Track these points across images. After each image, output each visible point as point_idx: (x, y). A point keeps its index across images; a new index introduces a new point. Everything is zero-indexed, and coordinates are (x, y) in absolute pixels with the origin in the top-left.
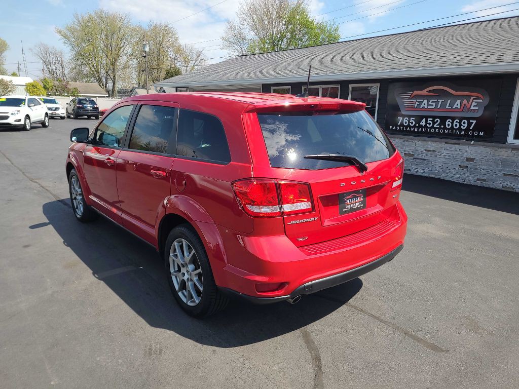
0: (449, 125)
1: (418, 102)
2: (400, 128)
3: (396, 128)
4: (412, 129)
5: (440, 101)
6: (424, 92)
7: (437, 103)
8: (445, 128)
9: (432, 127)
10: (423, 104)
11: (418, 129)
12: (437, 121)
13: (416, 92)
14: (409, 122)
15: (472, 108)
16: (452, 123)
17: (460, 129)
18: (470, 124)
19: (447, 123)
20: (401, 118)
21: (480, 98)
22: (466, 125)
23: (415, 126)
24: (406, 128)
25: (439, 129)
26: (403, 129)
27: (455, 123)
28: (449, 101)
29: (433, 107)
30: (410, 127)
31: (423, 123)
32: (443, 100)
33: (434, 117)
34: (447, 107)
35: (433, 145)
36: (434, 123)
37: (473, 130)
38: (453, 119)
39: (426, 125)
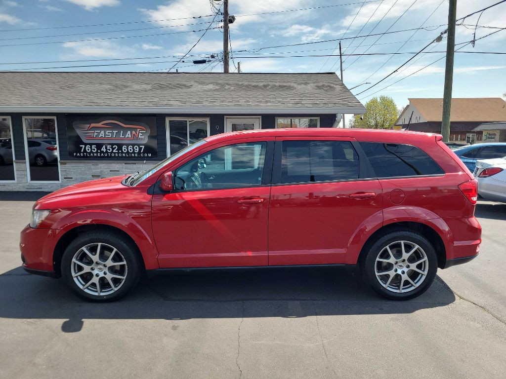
0: (125, 150)
1: (97, 133)
2: (84, 155)
3: (80, 155)
4: (95, 155)
5: (115, 132)
6: (100, 125)
7: (112, 133)
8: (122, 152)
9: (112, 152)
10: (101, 134)
11: (101, 155)
12: (115, 147)
13: (93, 125)
14: (91, 149)
15: (140, 137)
16: (127, 148)
17: (134, 152)
18: (140, 149)
19: (123, 149)
20: (83, 146)
21: (143, 130)
22: (138, 149)
23: (97, 152)
24: (90, 154)
25: (118, 153)
26: (87, 155)
27: (129, 149)
28: (122, 132)
29: (110, 136)
30: (93, 153)
31: (104, 149)
32: (117, 131)
33: (112, 145)
34: (121, 136)
35: (116, 166)
36: (113, 149)
37: (144, 153)
38: (128, 145)
39: (106, 151)
